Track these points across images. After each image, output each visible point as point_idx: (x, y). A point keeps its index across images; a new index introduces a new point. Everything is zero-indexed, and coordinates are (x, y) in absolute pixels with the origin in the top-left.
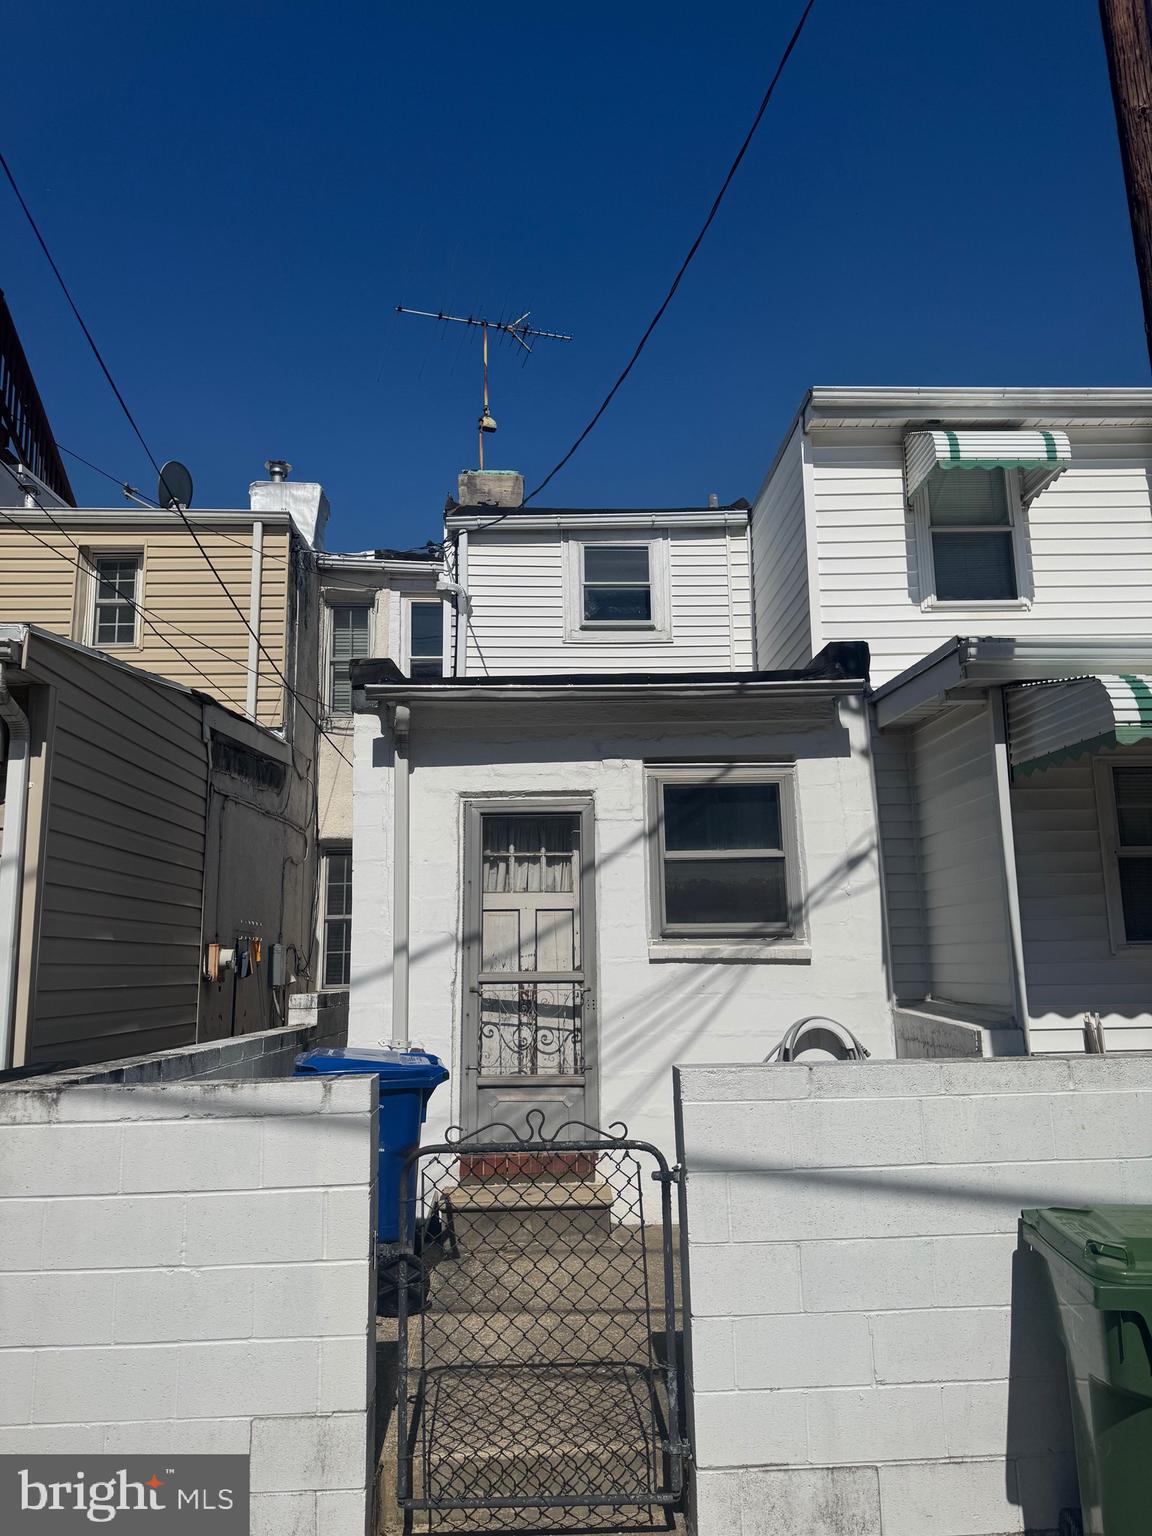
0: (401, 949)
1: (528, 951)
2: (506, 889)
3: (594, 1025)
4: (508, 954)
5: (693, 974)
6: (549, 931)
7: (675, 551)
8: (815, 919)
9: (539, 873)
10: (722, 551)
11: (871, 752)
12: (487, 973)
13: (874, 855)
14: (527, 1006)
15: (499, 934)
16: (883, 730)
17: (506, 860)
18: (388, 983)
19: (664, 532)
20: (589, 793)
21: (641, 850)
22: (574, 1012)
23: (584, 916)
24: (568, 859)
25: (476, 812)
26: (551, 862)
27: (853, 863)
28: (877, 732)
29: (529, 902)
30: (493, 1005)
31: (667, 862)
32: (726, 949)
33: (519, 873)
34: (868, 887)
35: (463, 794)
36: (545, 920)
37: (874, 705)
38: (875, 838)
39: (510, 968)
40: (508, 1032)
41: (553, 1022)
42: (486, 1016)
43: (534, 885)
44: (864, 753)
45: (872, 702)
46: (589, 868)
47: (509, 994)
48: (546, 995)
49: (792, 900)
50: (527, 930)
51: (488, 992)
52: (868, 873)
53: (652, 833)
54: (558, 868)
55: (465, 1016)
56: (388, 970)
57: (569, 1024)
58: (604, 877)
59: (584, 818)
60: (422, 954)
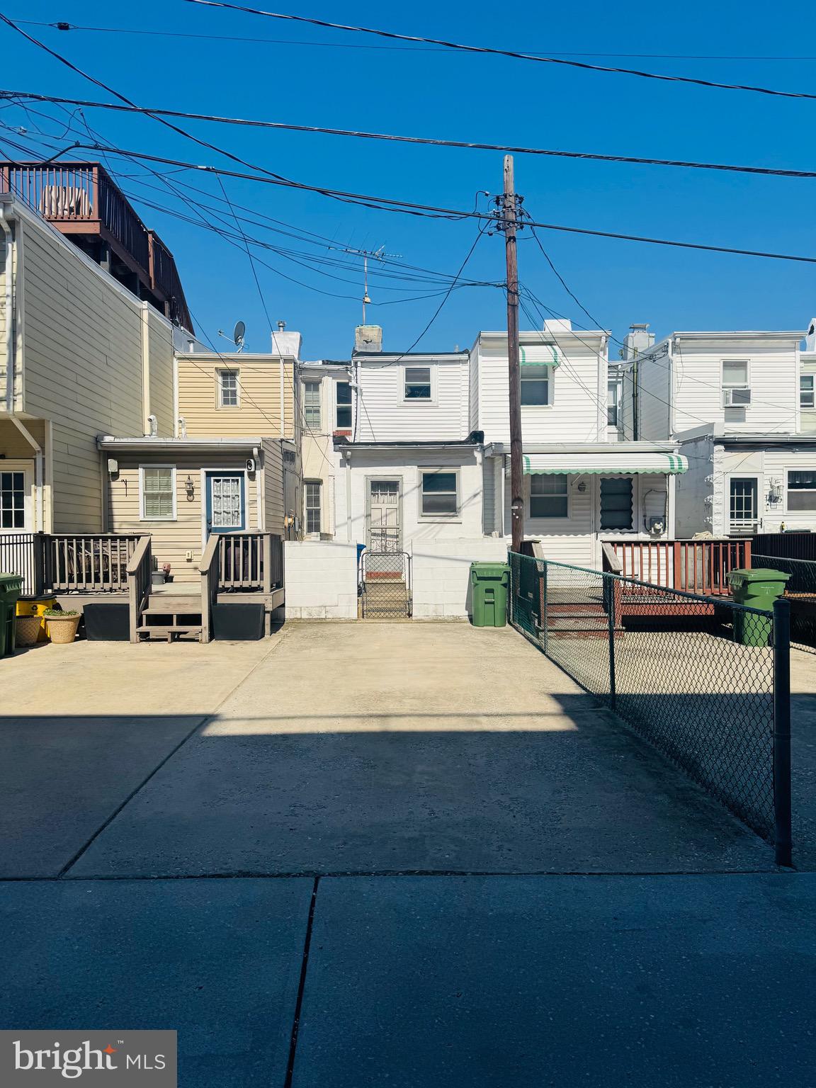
0: (349, 518)
1: (384, 519)
2: (378, 502)
3: (402, 539)
4: (378, 520)
5: (429, 526)
6: (389, 514)
7: (441, 370)
8: (464, 511)
9: (387, 498)
10: (458, 370)
11: (483, 464)
12: (373, 526)
13: (481, 493)
14: (384, 535)
15: (376, 515)
16: (486, 458)
17: (378, 494)
18: (346, 527)
19: (436, 362)
20: (401, 476)
21: (416, 491)
22: (397, 536)
23: (399, 510)
24: (395, 494)
25: (369, 481)
26: (390, 495)
27: (475, 496)
28: (485, 459)
29: (384, 506)
30: (374, 534)
31: (423, 495)
32: (438, 520)
33: (382, 498)
34: (479, 502)
35: (365, 476)
36: (389, 511)
37: (484, 450)
38: (482, 489)
39: (378, 524)
40: (378, 542)
41: (391, 539)
42: (372, 537)
43: (386, 502)
44: (480, 464)
45: (483, 449)
46: (401, 496)
47: (379, 531)
48: (389, 532)
49: (458, 506)
50: (384, 513)
51: (373, 531)
52: (480, 498)
53: (420, 486)
54: (392, 497)
55: (367, 537)
56: (347, 523)
57: (395, 540)
58: (405, 499)
59: (400, 483)
60: (354, 520)
